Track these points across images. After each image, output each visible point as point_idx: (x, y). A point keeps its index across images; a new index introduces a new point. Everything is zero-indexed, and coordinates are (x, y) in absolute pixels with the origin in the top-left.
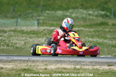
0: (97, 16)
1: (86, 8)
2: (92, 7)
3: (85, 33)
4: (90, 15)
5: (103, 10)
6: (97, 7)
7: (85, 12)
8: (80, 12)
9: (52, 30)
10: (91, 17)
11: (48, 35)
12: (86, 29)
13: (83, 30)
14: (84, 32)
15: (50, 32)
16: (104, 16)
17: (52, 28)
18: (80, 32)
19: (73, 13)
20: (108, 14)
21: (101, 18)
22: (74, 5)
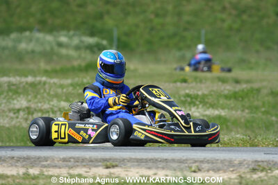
0: (77, 48)
1: (52, 30)
2: (64, 27)
3: (50, 90)
4: (60, 45)
5: (92, 34)
6: (77, 28)
7: (49, 38)
8: (38, 40)
10: (64, 51)
12: (52, 81)
13: (45, 83)
14: (47, 86)
16: (96, 49)
18: (39, 86)
19: (20, 41)
20: (105, 42)
21: (88, 51)
22: (22, 23)
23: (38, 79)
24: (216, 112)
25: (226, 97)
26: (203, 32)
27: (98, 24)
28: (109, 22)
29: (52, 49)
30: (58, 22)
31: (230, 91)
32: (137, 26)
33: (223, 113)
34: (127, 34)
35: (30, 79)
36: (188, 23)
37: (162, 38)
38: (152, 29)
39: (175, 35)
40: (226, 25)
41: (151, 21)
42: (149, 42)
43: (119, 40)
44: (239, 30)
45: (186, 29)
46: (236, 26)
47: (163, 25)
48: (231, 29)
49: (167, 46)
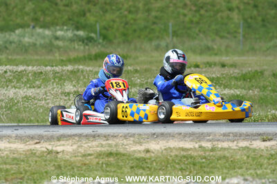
0: (72, 40)
4: (57, 38)
7: (47, 32)
9: (21, 72)
10: (60, 43)
11: (17, 83)
12: (88, 69)
14: (85, 73)
15: (17, 77)
17: (21, 68)
18: (79, 74)
20: (93, 35)
22: (18, 21)
23: (76, 67)
24: (232, 92)
25: (236, 78)
26: (170, 24)
27: (82, 20)
28: (91, 19)
29: (51, 41)
30: (48, 19)
31: (238, 74)
32: (114, 21)
33: (238, 92)
34: (105, 28)
35: (70, 68)
36: (156, 17)
37: (135, 31)
38: (126, 24)
39: (146, 27)
40: (187, 19)
41: (126, 17)
42: (124, 35)
43: (100, 32)
44: (198, 23)
45: (154, 23)
46: (195, 19)
47: (135, 20)
48: (191, 22)
49: (139, 37)
